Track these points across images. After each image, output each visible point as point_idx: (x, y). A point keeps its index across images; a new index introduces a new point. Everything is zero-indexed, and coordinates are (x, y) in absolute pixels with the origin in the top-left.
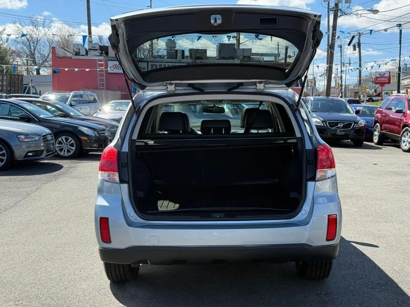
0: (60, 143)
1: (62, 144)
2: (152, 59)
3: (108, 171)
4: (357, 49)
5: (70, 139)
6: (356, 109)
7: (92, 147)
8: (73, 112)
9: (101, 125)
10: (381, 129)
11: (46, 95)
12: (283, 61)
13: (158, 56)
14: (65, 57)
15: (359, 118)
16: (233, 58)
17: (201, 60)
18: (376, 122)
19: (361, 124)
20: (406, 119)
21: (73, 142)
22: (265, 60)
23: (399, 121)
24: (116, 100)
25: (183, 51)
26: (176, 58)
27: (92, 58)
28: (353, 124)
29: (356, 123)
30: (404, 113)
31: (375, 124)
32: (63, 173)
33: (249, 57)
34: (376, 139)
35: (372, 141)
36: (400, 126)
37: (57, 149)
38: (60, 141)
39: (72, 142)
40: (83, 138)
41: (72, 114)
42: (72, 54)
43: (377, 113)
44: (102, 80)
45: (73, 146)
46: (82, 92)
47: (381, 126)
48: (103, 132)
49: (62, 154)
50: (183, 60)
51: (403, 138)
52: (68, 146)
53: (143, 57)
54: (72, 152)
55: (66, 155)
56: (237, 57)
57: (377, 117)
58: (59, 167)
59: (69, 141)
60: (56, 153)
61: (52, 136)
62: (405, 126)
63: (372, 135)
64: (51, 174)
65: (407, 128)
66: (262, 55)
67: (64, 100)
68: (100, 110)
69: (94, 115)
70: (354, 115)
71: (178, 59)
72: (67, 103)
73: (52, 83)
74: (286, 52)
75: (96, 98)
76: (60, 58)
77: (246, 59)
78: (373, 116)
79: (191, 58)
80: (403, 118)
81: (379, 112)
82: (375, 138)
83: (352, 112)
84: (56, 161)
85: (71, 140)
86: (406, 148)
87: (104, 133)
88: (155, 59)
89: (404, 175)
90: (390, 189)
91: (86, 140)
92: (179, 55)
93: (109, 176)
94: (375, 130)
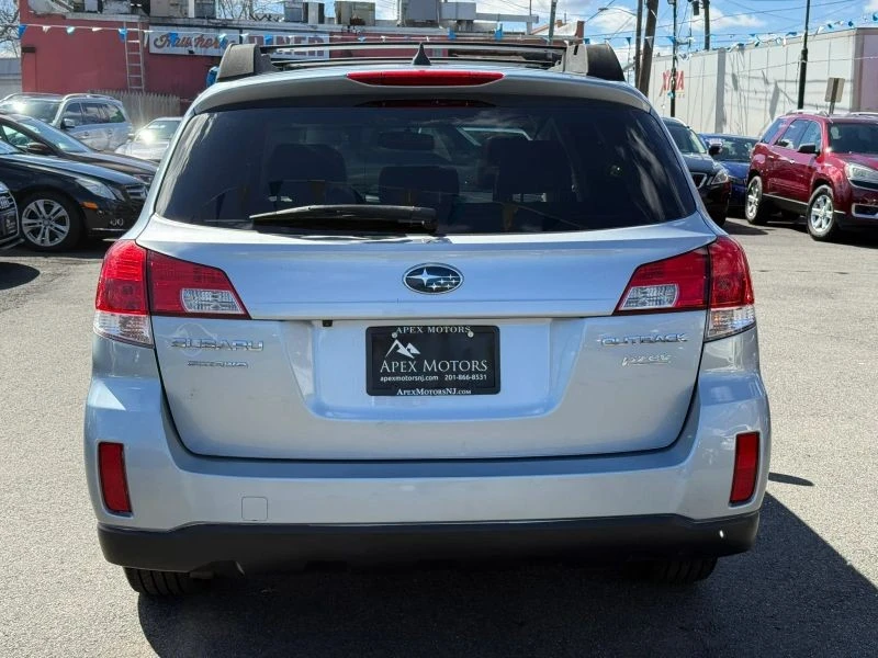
0: (32, 215)
1: (36, 218)
2: (252, 22)
3: (120, 311)
4: (702, 11)
5: (57, 206)
6: (708, 144)
7: (110, 226)
8: (64, 141)
9: (131, 173)
10: (765, 189)
11: (6, 103)
12: (546, 33)
13: (265, 16)
14: (49, 15)
15: (717, 165)
16: (432, 24)
17: (364, 27)
18: (753, 173)
19: (722, 177)
20: (823, 167)
21: (63, 213)
22: (504, 30)
23: (806, 170)
24: (168, 116)
25: (321, 7)
26: (306, 21)
27: (114, 20)
28: (705, 178)
29: (712, 174)
30: (818, 153)
31: (750, 179)
32: (38, 290)
33: (470, 22)
34: (751, 212)
35: (743, 216)
36: (807, 182)
37: (26, 230)
38: (32, 212)
39: (60, 214)
40: (88, 204)
41: (62, 146)
42: (68, 8)
43: (755, 153)
44: (137, 70)
45: (64, 224)
46: (88, 96)
47: (764, 182)
48: (136, 191)
49: (38, 240)
50: (321, 27)
51: (815, 210)
52: (53, 223)
53: (230, 18)
54: (62, 238)
55: (48, 243)
56: (443, 22)
57: (756, 163)
58: (29, 274)
59: (54, 211)
60: (22, 240)
61: (11, 200)
62: (820, 182)
63: (743, 201)
64: (8, 291)
65: (825, 186)
66: (499, 18)
67: (48, 113)
68: (131, 138)
69: (119, 151)
70: (708, 157)
71: (310, 22)
72: (54, 122)
73: (20, 77)
74: (553, 13)
75: (123, 111)
76: (39, 16)
77: (464, 26)
78: (747, 159)
79: (339, 22)
80: (815, 164)
81: (759, 150)
82: (749, 208)
83: (702, 150)
84: (23, 258)
85: (59, 211)
86: (820, 231)
87: (138, 194)
88: (256, 23)
89: (829, 295)
90: (805, 329)
91: (95, 210)
92: (313, 14)
93: (124, 323)
94: (750, 192)
